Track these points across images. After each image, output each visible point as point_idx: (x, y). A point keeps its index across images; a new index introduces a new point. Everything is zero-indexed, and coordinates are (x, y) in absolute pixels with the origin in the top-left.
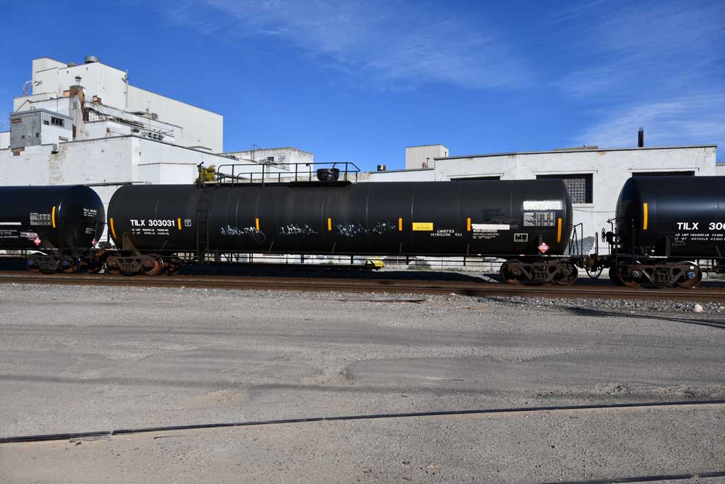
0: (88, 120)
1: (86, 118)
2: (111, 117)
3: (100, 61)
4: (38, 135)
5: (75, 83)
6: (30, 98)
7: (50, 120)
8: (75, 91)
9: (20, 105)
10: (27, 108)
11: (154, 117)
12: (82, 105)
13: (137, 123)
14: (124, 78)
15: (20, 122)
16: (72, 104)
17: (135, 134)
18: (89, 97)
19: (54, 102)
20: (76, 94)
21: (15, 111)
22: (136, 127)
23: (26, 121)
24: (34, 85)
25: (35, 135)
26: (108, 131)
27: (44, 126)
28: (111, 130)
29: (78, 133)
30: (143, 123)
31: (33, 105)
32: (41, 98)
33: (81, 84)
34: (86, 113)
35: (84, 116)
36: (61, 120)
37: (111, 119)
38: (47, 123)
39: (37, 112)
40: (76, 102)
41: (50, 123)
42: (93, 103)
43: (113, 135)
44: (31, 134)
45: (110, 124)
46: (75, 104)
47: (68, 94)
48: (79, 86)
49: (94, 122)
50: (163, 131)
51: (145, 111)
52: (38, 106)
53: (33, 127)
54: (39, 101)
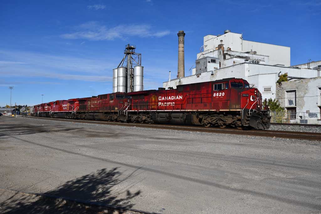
0: (225, 59)
1: (225, 58)
2: (235, 56)
3: (230, 31)
4: (206, 68)
5: (220, 43)
6: (203, 53)
7: (210, 61)
8: (220, 47)
9: (199, 56)
10: (202, 57)
11: (255, 53)
12: (223, 52)
13: (247, 57)
14: (241, 37)
15: (199, 63)
16: (219, 52)
17: (247, 62)
18: (226, 49)
19: (212, 53)
20: (220, 48)
21: (197, 59)
22: (247, 59)
23: (202, 62)
24: (204, 47)
25: (205, 68)
26: (234, 62)
27: (208, 64)
28: (235, 62)
29: (221, 65)
30: (250, 56)
31: (204, 55)
32: (207, 52)
33: (223, 43)
34: (224, 55)
35: (224, 57)
36: (215, 60)
37: (235, 57)
38: (209, 62)
39: (205, 58)
40: (221, 52)
41: (210, 62)
42: (227, 51)
43: (236, 64)
44: (203, 68)
45: (235, 59)
46: (220, 52)
47: (217, 49)
48: (222, 44)
49: (228, 59)
50: (259, 59)
51: (251, 51)
52: (206, 56)
53: (204, 65)
54: (206, 54)
